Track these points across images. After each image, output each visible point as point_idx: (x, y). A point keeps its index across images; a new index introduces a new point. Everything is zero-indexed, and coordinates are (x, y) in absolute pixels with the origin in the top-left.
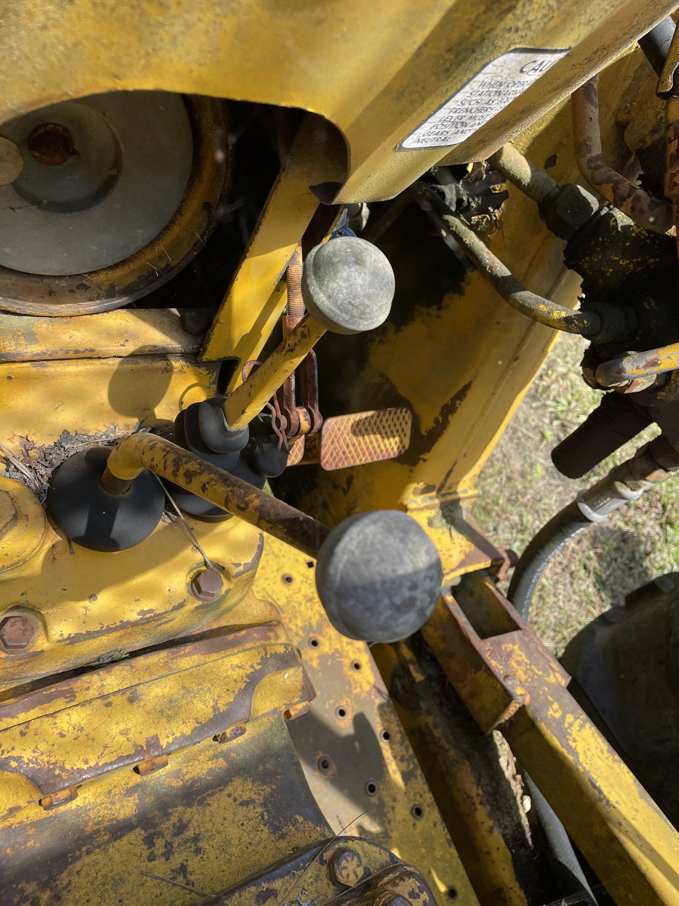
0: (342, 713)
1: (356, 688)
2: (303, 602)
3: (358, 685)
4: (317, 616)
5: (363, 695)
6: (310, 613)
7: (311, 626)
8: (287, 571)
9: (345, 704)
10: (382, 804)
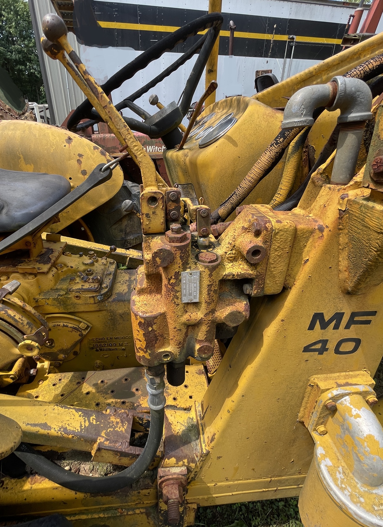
0: (137, 390)
1: (143, 398)
2: (177, 389)
3: (143, 399)
4: (171, 393)
5: (139, 400)
6: (172, 391)
7: (168, 389)
8: (190, 387)
9: (140, 392)
10: (107, 394)
